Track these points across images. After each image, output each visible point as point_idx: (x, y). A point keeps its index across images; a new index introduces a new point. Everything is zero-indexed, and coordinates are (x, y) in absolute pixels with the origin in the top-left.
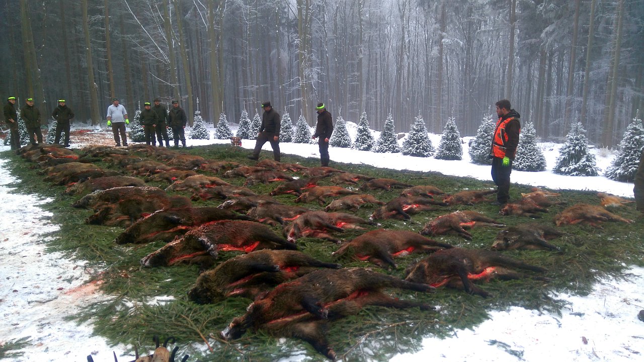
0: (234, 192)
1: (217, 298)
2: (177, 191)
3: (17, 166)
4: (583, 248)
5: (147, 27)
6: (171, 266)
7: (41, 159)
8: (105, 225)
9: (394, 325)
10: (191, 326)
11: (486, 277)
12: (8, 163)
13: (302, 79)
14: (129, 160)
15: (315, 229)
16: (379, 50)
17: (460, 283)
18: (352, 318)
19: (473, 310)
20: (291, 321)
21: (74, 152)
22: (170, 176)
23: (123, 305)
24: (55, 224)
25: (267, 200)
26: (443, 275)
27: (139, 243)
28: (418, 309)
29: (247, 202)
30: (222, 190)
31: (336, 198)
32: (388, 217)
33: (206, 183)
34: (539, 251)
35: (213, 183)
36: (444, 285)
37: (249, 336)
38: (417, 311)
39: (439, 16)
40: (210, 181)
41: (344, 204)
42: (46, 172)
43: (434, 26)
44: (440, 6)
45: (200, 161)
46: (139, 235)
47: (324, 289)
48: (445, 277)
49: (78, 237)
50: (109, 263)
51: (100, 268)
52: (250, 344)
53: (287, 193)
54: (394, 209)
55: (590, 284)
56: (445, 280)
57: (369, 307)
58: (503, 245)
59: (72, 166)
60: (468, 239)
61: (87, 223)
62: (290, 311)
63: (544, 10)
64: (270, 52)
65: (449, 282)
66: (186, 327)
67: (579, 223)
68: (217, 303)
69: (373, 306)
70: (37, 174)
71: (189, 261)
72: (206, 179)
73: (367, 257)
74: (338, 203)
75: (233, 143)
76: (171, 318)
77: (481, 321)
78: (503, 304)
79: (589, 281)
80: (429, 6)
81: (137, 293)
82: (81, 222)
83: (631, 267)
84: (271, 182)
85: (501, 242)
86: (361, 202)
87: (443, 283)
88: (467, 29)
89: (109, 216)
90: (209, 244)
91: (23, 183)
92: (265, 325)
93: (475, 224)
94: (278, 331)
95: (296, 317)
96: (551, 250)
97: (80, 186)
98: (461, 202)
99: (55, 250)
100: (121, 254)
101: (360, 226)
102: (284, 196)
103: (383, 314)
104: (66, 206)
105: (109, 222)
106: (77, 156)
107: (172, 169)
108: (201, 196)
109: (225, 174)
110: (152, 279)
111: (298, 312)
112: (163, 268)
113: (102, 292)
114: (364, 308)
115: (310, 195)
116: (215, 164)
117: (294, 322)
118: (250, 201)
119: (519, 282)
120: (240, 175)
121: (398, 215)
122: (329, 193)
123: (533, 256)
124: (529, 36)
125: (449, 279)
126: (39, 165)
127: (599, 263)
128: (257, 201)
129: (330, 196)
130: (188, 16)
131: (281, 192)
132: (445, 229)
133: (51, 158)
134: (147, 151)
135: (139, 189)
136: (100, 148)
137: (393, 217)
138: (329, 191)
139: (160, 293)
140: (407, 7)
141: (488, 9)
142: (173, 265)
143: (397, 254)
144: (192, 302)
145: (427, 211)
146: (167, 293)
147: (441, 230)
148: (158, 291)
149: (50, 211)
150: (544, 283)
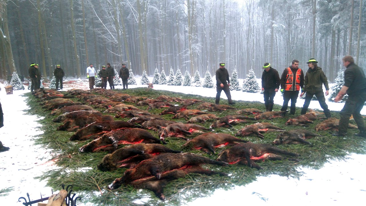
0: (139, 113)
1: (113, 169)
2: (110, 113)
3: (31, 100)
4: (326, 143)
5: (106, 24)
6: (94, 152)
7: (44, 97)
8: (67, 131)
9: (201, 183)
10: (94, 182)
11: (263, 159)
12: (27, 99)
13: (190, 50)
14: (89, 97)
15: (176, 133)
16: (236, 32)
17: (247, 162)
18: (180, 179)
19: (248, 176)
20: (145, 180)
21: (62, 93)
22: (108, 105)
23: (65, 171)
24: (42, 130)
25: (156, 117)
26: (237, 157)
27: (81, 140)
28: (218, 175)
29: (144, 118)
30: (133, 112)
31: (194, 116)
32: (220, 126)
33: (126, 109)
34: (299, 145)
35: (130, 108)
36: (238, 162)
37: (122, 188)
38: (218, 176)
39: (271, 12)
40: (128, 107)
41: (198, 119)
42: (44, 104)
43: (268, 17)
44: (271, 6)
45: (126, 97)
46: (81, 136)
47: (164, 163)
48: (239, 158)
49: (51, 137)
50: (64, 150)
51: (58, 153)
52: (122, 192)
53: (169, 114)
54: (224, 122)
55: (323, 163)
56: (239, 160)
57: (191, 174)
58: (279, 142)
59: (58, 100)
60: (262, 138)
61: (58, 130)
62: (146, 175)
63: (333, 6)
64: (174, 35)
65: (240, 161)
66: (91, 183)
67: (329, 130)
68: (113, 171)
69: (193, 173)
70: (40, 104)
71: (104, 149)
72: (126, 106)
73: (200, 148)
74: (194, 119)
75: (149, 87)
76: (85, 178)
77: (251, 182)
78: (267, 173)
79: (323, 161)
80: (265, 6)
81: (74, 165)
82: (55, 129)
83: (351, 154)
84: (162, 108)
85: (278, 140)
86: (208, 118)
87: (237, 162)
88: (288, 18)
89: (69, 126)
90: (114, 140)
91: (31, 109)
92: (132, 182)
93: (268, 130)
94: (139, 185)
95: (148, 178)
96: (305, 145)
97: (58, 111)
98: (265, 118)
99: (38, 144)
100: (71, 145)
101: (203, 131)
102: (167, 115)
103: (198, 177)
104: (49, 121)
105: (69, 129)
106: (62, 95)
107: (111, 101)
108: (121, 115)
109: (138, 104)
110: (83, 159)
111: (149, 176)
112: (90, 153)
113: (56, 165)
114: (188, 174)
115: (181, 114)
116: (134, 98)
117: (147, 181)
118: (146, 118)
119: (281, 161)
120: (146, 104)
121: (226, 125)
122: (191, 113)
123: (296, 148)
124: (325, 22)
125: (240, 160)
126: (42, 100)
127: (332, 151)
128: (150, 118)
129: (192, 115)
130: (129, 17)
131: (166, 113)
132: (249, 133)
133: (48, 96)
134: (101, 92)
135: (88, 112)
136: (76, 91)
137: (223, 126)
138: (191, 112)
139: (85, 166)
140: (252, 7)
141: (300, 7)
142: (96, 151)
143: (218, 146)
144: (99, 170)
145: (243, 123)
146: (89, 166)
147: (247, 133)
148: (85, 165)
149: (41, 123)
150: (296, 162)
